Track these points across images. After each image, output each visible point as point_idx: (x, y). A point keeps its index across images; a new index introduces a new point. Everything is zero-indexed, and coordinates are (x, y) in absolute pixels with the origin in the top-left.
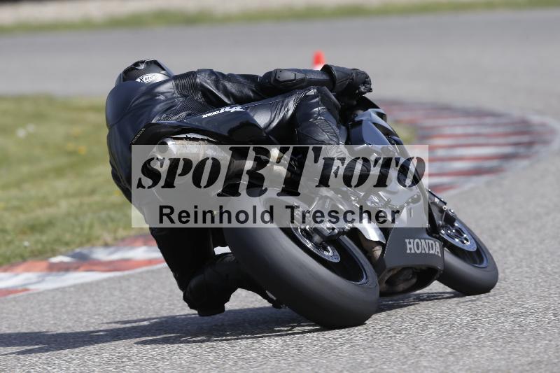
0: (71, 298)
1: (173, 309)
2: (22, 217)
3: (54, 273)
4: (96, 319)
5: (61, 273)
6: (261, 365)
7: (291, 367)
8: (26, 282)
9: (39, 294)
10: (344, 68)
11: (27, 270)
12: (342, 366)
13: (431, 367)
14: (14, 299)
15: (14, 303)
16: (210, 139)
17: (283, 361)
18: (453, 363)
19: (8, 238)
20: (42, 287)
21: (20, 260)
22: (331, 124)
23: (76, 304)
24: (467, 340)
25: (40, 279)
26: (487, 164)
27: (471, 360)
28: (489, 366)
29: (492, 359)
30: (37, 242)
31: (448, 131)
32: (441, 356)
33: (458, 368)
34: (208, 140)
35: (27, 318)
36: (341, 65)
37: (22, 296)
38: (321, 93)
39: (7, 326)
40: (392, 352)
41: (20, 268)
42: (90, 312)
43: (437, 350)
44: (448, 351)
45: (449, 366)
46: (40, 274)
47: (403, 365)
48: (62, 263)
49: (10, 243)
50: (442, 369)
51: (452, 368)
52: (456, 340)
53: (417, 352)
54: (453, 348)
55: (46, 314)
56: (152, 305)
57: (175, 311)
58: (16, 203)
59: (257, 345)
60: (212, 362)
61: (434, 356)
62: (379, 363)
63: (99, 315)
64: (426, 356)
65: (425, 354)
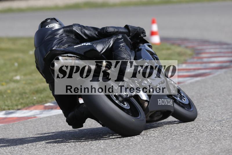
0: (54, 120)
1: (97, 125)
2: (33, 87)
3: (47, 110)
4: (65, 129)
5: (50, 110)
6: (134, 147)
7: (146, 148)
8: (35, 114)
9: (41, 119)
10: (134, 27)
11: (36, 109)
12: (168, 148)
13: (205, 148)
14: (31, 121)
15: (30, 122)
16: (77, 56)
17: (143, 146)
18: (214, 146)
19: (27, 96)
20: (42, 116)
21: (32, 105)
22: (128, 51)
23: (56, 123)
24: (219, 137)
25: (41, 113)
26: (225, 64)
27: (221, 145)
28: (229, 147)
29: (230, 145)
30: (39, 97)
31: (207, 51)
32: (209, 144)
33: (216, 148)
34: (76, 57)
35: (36, 129)
36: (133, 25)
37: (34, 119)
38: (124, 37)
39: (28, 132)
40: (188, 142)
41: (33, 108)
42: (62, 126)
43: (207, 141)
44: (212, 141)
45: (213, 147)
46: (41, 110)
47: (193, 147)
48: (49, 106)
49: (28, 97)
50: (210, 149)
51: (214, 148)
52: (215, 137)
53: (199, 142)
54: (214, 140)
55: (44, 127)
56: (88, 123)
57: (97, 126)
58: (30, 81)
59: (132, 139)
60: (114, 146)
61: (206, 144)
62: (183, 147)
63: (66, 127)
64: (203, 144)
65: (202, 143)
